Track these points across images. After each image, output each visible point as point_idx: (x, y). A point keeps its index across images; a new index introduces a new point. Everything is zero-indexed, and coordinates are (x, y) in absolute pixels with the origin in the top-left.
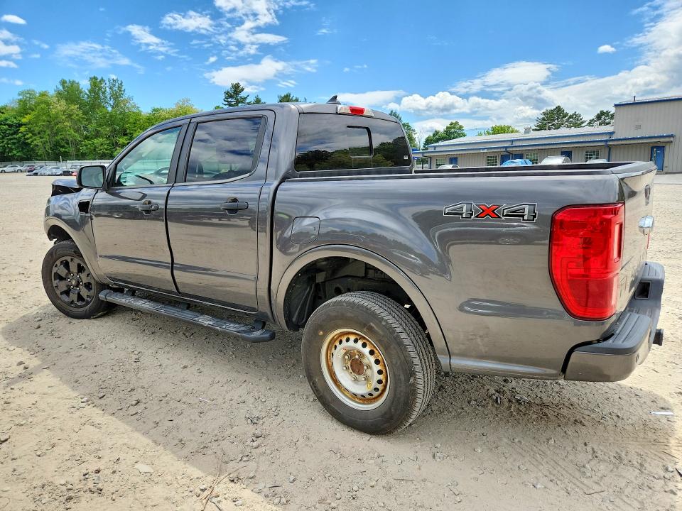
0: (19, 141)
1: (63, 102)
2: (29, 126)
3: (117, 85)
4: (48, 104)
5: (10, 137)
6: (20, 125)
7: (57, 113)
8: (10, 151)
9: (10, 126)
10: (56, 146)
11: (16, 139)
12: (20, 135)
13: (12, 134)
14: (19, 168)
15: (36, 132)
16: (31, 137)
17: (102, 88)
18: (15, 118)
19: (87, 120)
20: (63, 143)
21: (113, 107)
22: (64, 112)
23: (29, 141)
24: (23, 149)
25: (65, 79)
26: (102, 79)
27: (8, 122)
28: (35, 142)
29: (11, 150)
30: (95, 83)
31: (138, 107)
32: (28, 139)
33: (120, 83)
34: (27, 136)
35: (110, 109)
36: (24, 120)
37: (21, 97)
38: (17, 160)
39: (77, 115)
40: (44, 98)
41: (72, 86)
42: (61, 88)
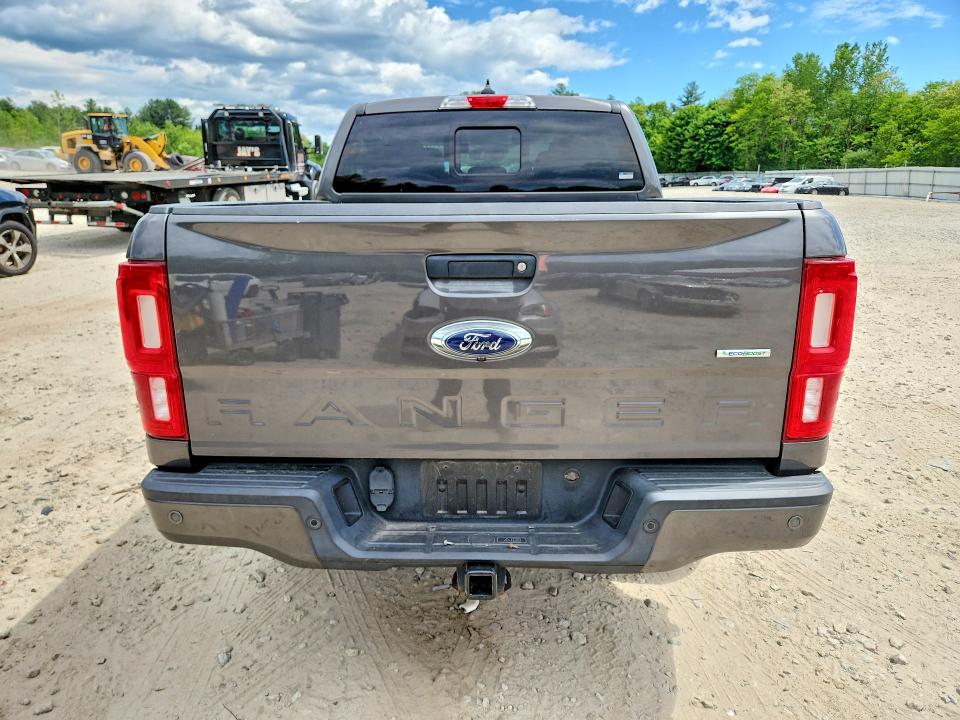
0: (722, 145)
1: (790, 86)
2: (737, 125)
3: (877, 51)
4: (769, 91)
5: (713, 140)
6: (728, 124)
7: (777, 103)
8: (709, 159)
9: (716, 125)
10: (764, 150)
11: (718, 142)
12: (726, 136)
13: (715, 137)
14: (714, 180)
15: (745, 132)
16: (737, 139)
17: (852, 59)
18: (725, 114)
19: (816, 110)
20: (775, 146)
21: (861, 87)
22: (787, 100)
23: (732, 145)
24: (724, 155)
25: (802, 52)
26: (856, 45)
27: (716, 121)
28: (740, 146)
29: (711, 156)
30: (843, 54)
31: (903, 84)
32: (732, 142)
33: (882, 47)
34: (733, 138)
35: (856, 90)
36: (734, 117)
37: (739, 86)
38: (715, 170)
39: (804, 104)
40: (768, 83)
41: (809, 61)
42: (793, 66)
